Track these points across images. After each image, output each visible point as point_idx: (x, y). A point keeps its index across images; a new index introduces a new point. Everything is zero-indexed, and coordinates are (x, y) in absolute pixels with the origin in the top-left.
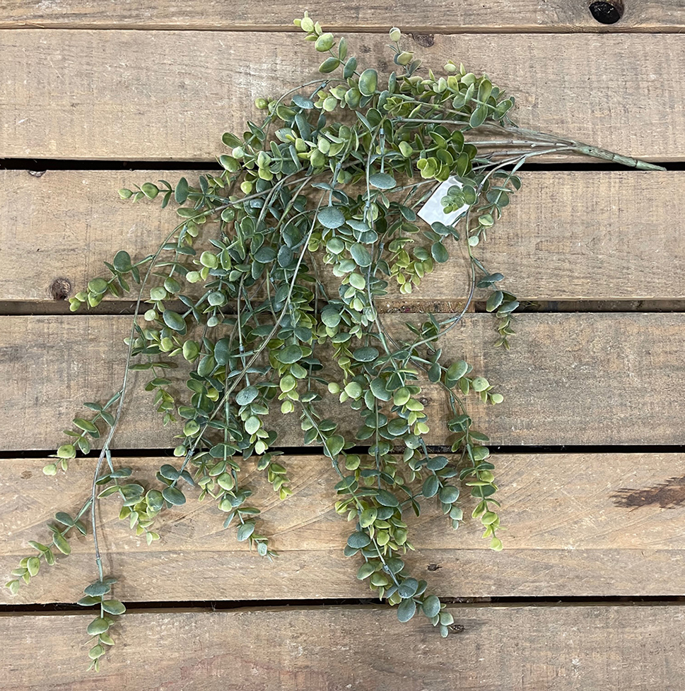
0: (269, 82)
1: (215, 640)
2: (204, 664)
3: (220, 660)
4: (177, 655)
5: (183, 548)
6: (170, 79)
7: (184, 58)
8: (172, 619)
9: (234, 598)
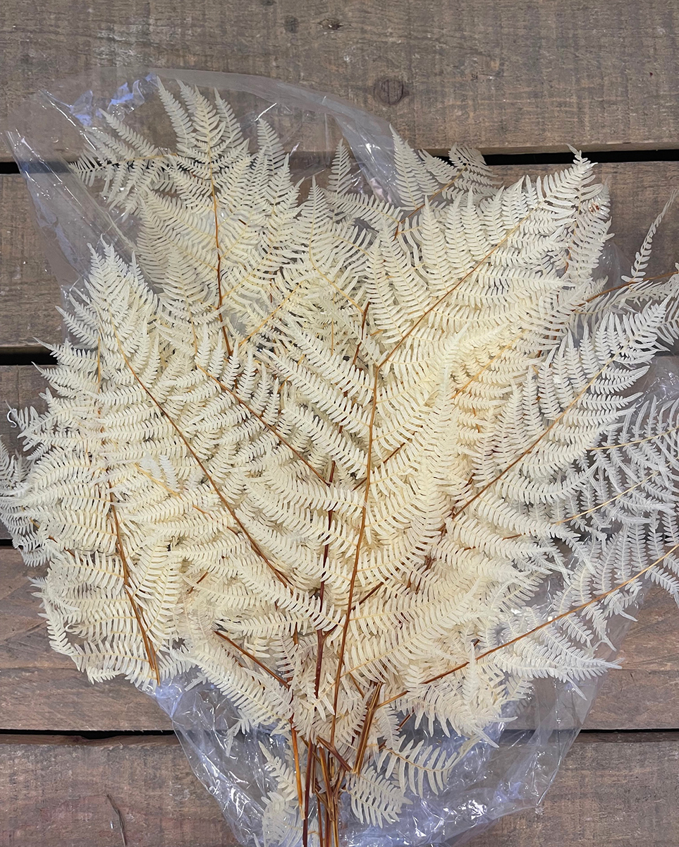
0: (140, 50)
1: (80, 779)
2: (68, 805)
3: (87, 802)
4: (34, 793)
5: (38, 664)
6: (12, 51)
7: (29, 22)
8: (26, 751)
9: (101, 727)
